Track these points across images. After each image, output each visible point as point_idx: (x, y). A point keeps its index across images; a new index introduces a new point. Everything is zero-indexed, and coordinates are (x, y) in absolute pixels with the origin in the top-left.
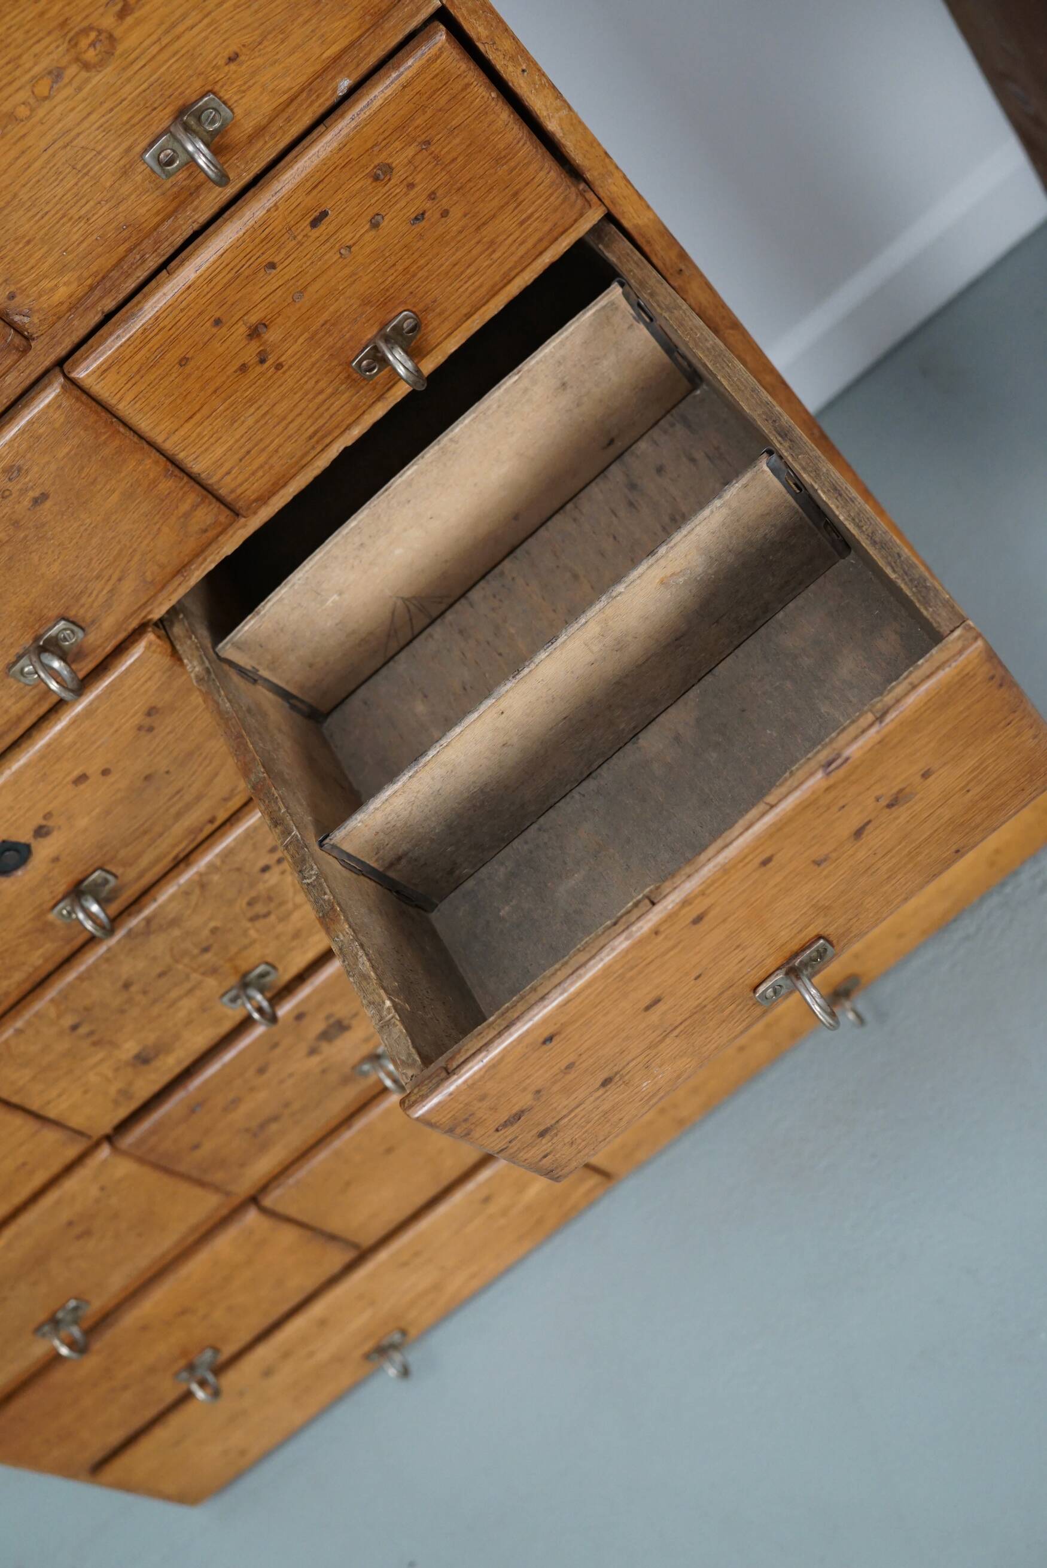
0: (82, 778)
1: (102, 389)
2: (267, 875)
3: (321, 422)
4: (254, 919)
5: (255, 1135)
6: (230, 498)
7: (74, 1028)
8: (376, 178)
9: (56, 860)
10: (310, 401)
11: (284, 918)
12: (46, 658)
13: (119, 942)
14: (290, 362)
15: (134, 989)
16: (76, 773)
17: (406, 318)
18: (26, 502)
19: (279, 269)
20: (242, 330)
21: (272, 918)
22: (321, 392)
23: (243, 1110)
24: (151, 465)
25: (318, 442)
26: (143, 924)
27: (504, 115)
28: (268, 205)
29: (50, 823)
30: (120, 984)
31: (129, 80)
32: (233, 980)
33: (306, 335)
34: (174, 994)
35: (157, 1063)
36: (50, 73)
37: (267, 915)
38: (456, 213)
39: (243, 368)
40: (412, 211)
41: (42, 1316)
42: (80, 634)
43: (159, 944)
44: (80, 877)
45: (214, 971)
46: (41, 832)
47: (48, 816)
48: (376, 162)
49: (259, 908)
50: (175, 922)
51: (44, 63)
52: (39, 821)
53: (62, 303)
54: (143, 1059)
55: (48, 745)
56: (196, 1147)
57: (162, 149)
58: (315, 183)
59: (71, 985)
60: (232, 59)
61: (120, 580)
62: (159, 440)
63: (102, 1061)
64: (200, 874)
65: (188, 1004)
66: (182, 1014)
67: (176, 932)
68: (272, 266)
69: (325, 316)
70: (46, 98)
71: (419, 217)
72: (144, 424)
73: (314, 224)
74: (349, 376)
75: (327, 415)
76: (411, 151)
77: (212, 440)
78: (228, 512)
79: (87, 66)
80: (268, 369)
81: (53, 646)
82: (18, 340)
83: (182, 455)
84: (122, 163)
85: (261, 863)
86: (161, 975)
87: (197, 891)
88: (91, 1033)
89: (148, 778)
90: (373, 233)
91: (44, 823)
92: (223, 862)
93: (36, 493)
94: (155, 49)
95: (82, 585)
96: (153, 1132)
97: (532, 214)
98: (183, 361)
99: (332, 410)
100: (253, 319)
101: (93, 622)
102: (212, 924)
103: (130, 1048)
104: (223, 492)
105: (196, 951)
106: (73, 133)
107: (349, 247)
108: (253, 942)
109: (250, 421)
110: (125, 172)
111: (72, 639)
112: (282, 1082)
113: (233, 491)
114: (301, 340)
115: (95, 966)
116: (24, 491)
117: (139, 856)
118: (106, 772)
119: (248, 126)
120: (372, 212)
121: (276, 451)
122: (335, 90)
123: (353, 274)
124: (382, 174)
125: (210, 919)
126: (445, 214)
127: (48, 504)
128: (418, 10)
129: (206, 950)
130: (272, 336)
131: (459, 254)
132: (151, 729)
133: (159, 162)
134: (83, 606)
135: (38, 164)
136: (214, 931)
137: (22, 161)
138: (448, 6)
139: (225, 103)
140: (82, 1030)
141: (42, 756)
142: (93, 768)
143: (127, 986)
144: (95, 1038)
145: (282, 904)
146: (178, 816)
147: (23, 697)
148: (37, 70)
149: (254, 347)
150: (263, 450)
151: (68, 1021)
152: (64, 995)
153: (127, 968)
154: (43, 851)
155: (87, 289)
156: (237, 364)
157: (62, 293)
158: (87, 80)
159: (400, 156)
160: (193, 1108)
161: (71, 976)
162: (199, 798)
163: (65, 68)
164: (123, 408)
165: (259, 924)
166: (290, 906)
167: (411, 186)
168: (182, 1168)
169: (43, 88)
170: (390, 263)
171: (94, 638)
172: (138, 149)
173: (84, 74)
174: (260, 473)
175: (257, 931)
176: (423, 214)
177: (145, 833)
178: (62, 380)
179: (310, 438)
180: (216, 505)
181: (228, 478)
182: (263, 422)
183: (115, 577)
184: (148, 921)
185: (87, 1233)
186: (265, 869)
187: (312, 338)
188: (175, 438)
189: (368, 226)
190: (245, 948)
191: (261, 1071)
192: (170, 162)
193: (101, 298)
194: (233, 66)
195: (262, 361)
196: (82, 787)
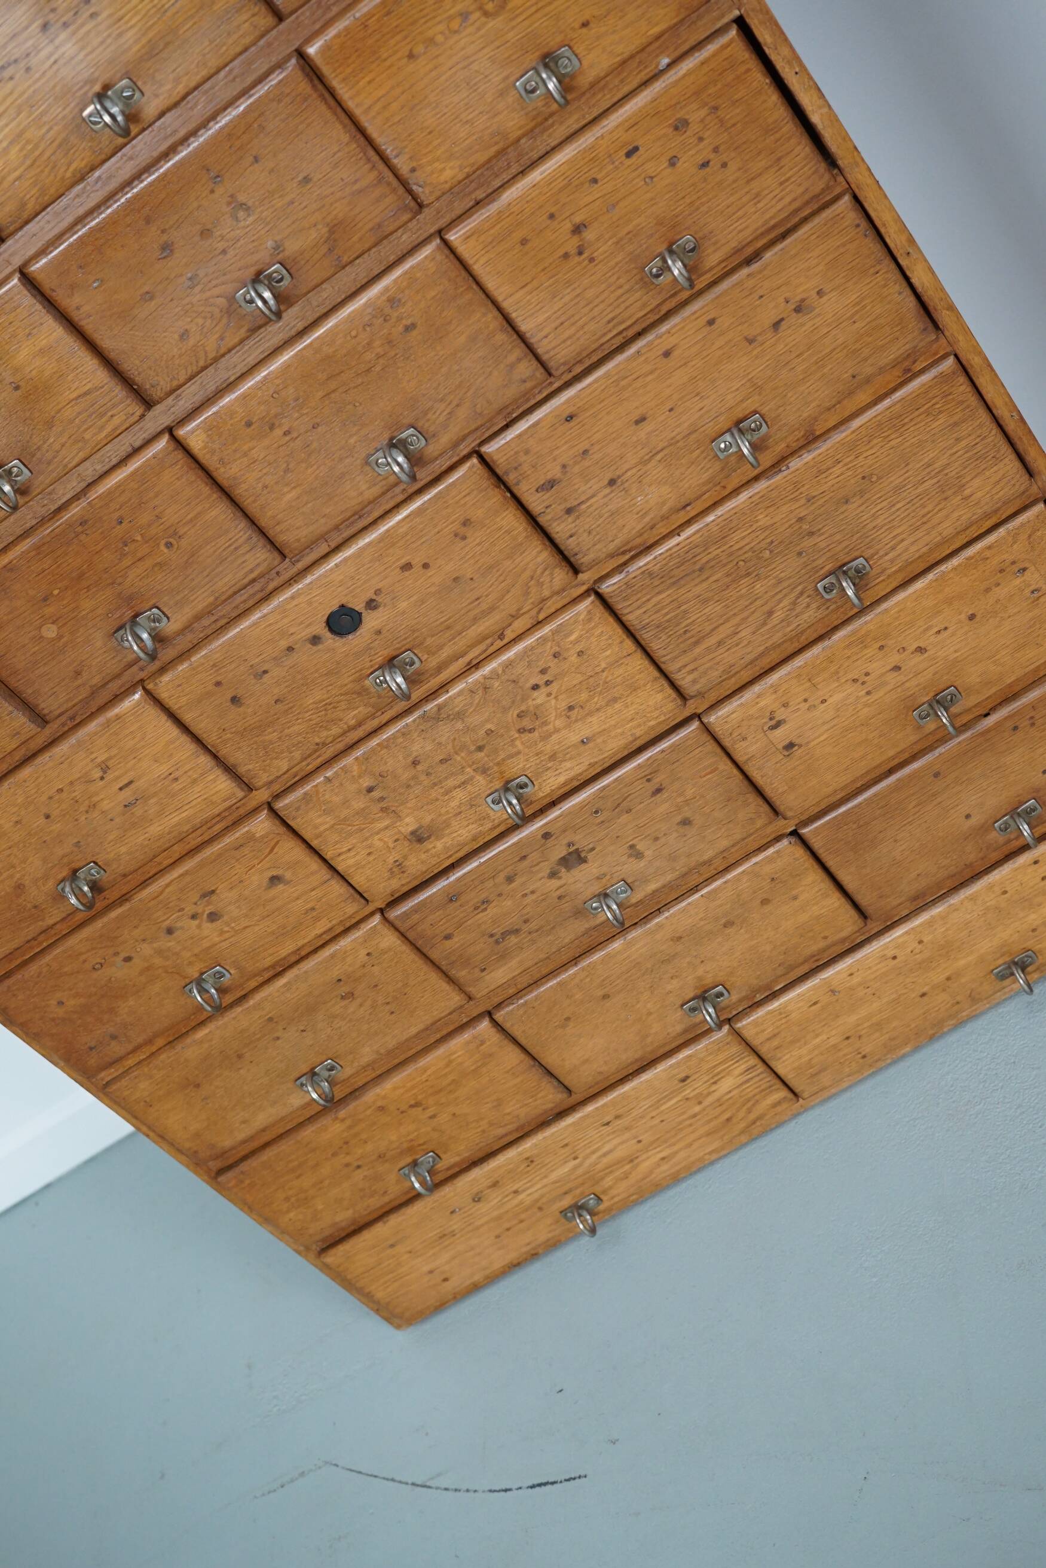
0: (407, 567)
1: (462, 250)
2: (536, 694)
3: (618, 311)
4: (522, 731)
5: (497, 942)
6: (545, 358)
7: (370, 790)
8: (676, 128)
9: (379, 632)
10: (612, 292)
11: (545, 738)
12: (395, 452)
13: (414, 721)
14: (602, 257)
15: (419, 768)
16: (403, 561)
17: (688, 241)
18: (401, 328)
19: (600, 184)
20: (568, 226)
21: (536, 734)
22: (620, 287)
23: (492, 911)
24: (492, 319)
25: (614, 327)
26: (436, 709)
27: (774, 97)
28: (599, 134)
29: (379, 599)
30: (411, 759)
31: (513, 28)
32: (498, 784)
33: (614, 240)
34: (450, 783)
35: (428, 845)
36: (461, 15)
37: (531, 731)
38: (732, 166)
39: (566, 256)
40: (700, 159)
41: (305, 1068)
42: (423, 442)
43: (445, 732)
44: (395, 654)
45: (484, 771)
46: (371, 605)
47: (378, 592)
48: (678, 116)
49: (526, 723)
50: (460, 716)
51: (459, 7)
52: (370, 594)
53: (446, 182)
54: (418, 837)
55: (388, 531)
56: (448, 937)
57: (528, 81)
58: (632, 124)
59: (373, 750)
60: (585, 25)
61: (458, 405)
62: (500, 299)
63: (386, 828)
64: (485, 677)
65: (460, 795)
66: (454, 804)
67: (459, 725)
68: (595, 181)
69: (630, 227)
70: (456, 32)
71: (705, 165)
72: (490, 284)
73: (629, 155)
74: (642, 279)
75: (623, 306)
76: (703, 112)
77: (538, 307)
78: (542, 370)
79: (486, 14)
80: (584, 260)
81: (401, 445)
82: (413, 204)
83: (514, 315)
84: (502, 86)
85: (533, 681)
86: (443, 761)
87: (480, 692)
88: (382, 799)
89: (456, 579)
90: (669, 170)
91: (374, 597)
92: (504, 671)
93: (409, 322)
94: (534, 9)
95: (430, 404)
96: (415, 910)
97: (789, 178)
98: (524, 242)
99: (627, 303)
100: (578, 219)
101: (434, 435)
102: (489, 726)
103: (409, 824)
104: (540, 351)
105: (473, 748)
106: (471, 59)
107: (652, 178)
108: (519, 753)
109: (567, 298)
110: (502, 94)
111: (418, 443)
112: (525, 895)
113: (547, 352)
114: (610, 243)
115: (394, 737)
116: (400, 319)
117: (441, 647)
118: (426, 566)
119: (591, 75)
120: (671, 154)
121: (582, 327)
122: (657, 66)
123: (652, 199)
124: (680, 126)
125: (487, 721)
126: (724, 165)
127: (415, 333)
128: (723, 16)
129: (480, 749)
130: (589, 235)
131: (732, 199)
132: (464, 538)
133: (526, 90)
134: (428, 420)
135: (444, 78)
136: (489, 732)
137: (434, 74)
138: (745, 16)
139: (576, 56)
140: (376, 794)
141: (381, 539)
142: (417, 560)
143: (415, 763)
144: (383, 804)
145: (545, 723)
146: (475, 620)
147: (375, 485)
148: (452, 12)
149: (575, 241)
150: (573, 324)
151: (366, 782)
152: (366, 758)
153: (419, 747)
154: (371, 621)
155: (464, 175)
156: (561, 252)
157: (448, 174)
158: (485, 24)
159: (696, 114)
160: (452, 897)
161: (374, 742)
162: (492, 609)
163: (471, 13)
164: (478, 268)
165: (526, 736)
166: (551, 727)
167: (701, 139)
168: (434, 955)
169: (455, 25)
170: (681, 196)
171: (433, 449)
172: (512, 79)
173: (483, 19)
174: (569, 343)
175: (522, 743)
176: (708, 162)
177: (448, 628)
178: (438, 241)
179: (609, 322)
180: (535, 363)
181: (545, 341)
182: (576, 301)
183: (455, 403)
184: (440, 708)
185: (350, 995)
186: (535, 687)
187: (617, 243)
188: (510, 300)
189: (666, 164)
190: (511, 756)
191: (510, 879)
192: (533, 91)
193: (475, 190)
194: (584, 30)
195: (580, 253)
196: (407, 574)
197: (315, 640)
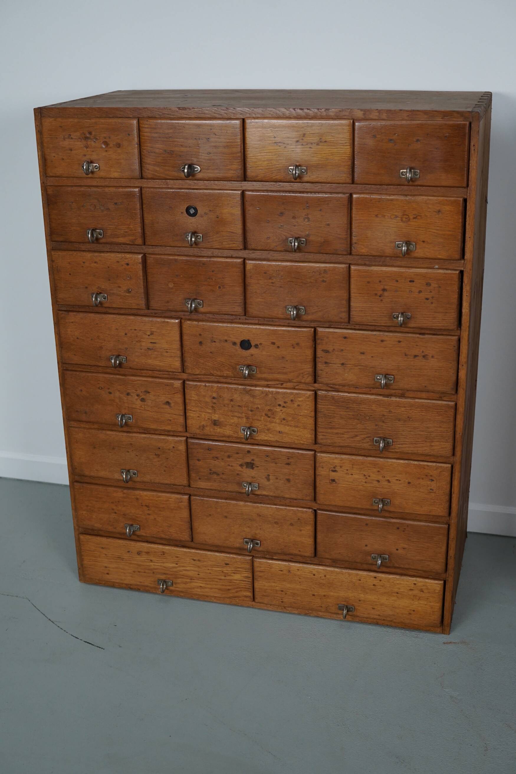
0: (273, 343)
1: (352, 271)
2: (278, 407)
3: (378, 319)
4: (266, 415)
5: (210, 473)
6: (351, 316)
7: (214, 398)
8: (427, 284)
9: (252, 355)
10: (381, 313)
11: (271, 422)
12: (295, 309)
13: (241, 388)
14: (384, 302)
15: (232, 403)
16: (274, 341)
17: (409, 315)
18: (321, 279)
19: (398, 283)
20: (382, 287)
21: (269, 419)
22: (383, 313)
23: (216, 462)
24: (346, 295)
25: (375, 322)
26: (249, 389)
27: (456, 296)
28: (407, 271)
29: (259, 346)
30: (231, 398)
31: (406, 229)
32: (248, 425)
33: (391, 300)
34: (236, 414)
35: (216, 427)
36: (396, 216)
37: (269, 417)
38: (433, 305)
39: (376, 294)
40: (427, 297)
41: (128, 468)
42: (304, 313)
43: (247, 398)
44: (251, 365)
45: (247, 418)
46: (256, 346)
47: (261, 344)
48: (430, 282)
49: (269, 414)
50: (254, 396)
51: (396, 214)
52: (258, 343)
53: (361, 252)
54: (215, 423)
55: (276, 329)
56: (199, 460)
57: (400, 244)
58: (417, 274)
59: (224, 387)
60: (423, 242)
61: (320, 311)
62: (352, 292)
63: (209, 413)
64: (269, 391)
65: (235, 420)
66: (232, 421)
67: (252, 400)
68: (397, 281)
69: (397, 300)
70: (392, 219)
71: (427, 299)
72: (352, 286)
73: (410, 281)
74: (391, 316)
75: (380, 319)
76: (436, 285)
77: (359, 302)
78: (348, 319)
79: (402, 220)
80: (380, 299)
81: (298, 310)
82: (349, 251)
83: (352, 299)
84: (392, 240)
85: (280, 403)
86: (239, 406)
87: (264, 394)
88: (215, 403)
89: (283, 357)
90: (417, 293)
91: (259, 345)
92: (275, 393)
93: (325, 280)
94: (414, 228)
95: (313, 305)
96: (197, 444)
97: (446, 319)
98: (368, 282)
99: (382, 319)
100: (386, 287)
101: (308, 314)
102: (259, 406)
103: (216, 417)
104: (351, 313)
105: (250, 409)
106: (390, 228)
107: (412, 292)
108: (260, 421)
109: (368, 305)
110: (391, 242)
111: (302, 312)
112: (229, 465)
113: (353, 315)
114: (389, 300)
115: (232, 388)
116: (323, 277)
117: (264, 373)
118: (278, 347)
119: (416, 255)
120: (421, 289)
121: (366, 316)
122: (434, 266)
123: (408, 297)
124: (428, 284)
125: (260, 404)
126: (432, 303)
127: (324, 283)
128: (459, 267)
129: (252, 411)
130: (386, 294)
131: (428, 313)
132: (294, 348)
133: (397, 245)
134: (309, 309)
135: (380, 227)
136: (258, 408)
137: (379, 224)
138: (464, 271)
139: (416, 247)
140: (214, 401)
141: (273, 330)
142: (278, 344)
143: (232, 400)
144: (214, 405)
145: (274, 418)
146: (279, 373)
147: (283, 314)
148: (394, 213)
149: (381, 292)
150: (365, 313)
151: (215, 395)
152: (220, 388)
153: (236, 396)
154: (253, 351)
155: (367, 254)
156: (376, 292)
157: (363, 251)
158: (400, 222)
159: (434, 285)
160: (210, 449)
161: (226, 385)
162: (286, 373)
163: (398, 217)
164: (352, 280)
165: (266, 418)
166: (275, 420)
167: (431, 292)
168: (191, 462)
169: (393, 217)
170: (415, 302)
171: (305, 317)
172: (397, 240)
173: (400, 221)
174: (360, 317)
175: (264, 419)
176: (428, 299)
177: (270, 369)
178: (348, 265)
179: (374, 320)
180: (347, 316)
181: (354, 312)
182: (370, 308)
183: (320, 310)
184: (251, 390)
185: (158, 456)
186: (279, 405)
187: (392, 301)
188: (353, 294)
189: (418, 291)
190: (258, 420)
191: (229, 457)
192: (399, 247)
193: (367, 261)
194: (422, 243)
195: (380, 296)
196: (272, 345)
197: (234, 344)
